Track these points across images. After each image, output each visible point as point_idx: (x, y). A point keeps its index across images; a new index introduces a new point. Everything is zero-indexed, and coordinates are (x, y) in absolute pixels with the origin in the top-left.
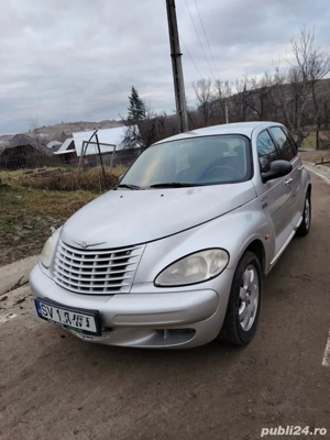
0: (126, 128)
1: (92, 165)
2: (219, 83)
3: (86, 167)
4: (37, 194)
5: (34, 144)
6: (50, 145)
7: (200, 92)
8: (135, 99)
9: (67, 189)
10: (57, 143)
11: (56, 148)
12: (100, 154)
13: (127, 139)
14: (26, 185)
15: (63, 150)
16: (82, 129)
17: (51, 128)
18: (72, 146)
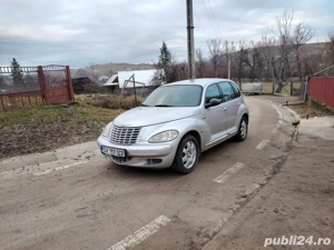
0: (155, 71)
1: (129, 95)
2: (227, 43)
3: (125, 96)
4: (95, 110)
5: (90, 77)
6: (101, 79)
7: (212, 48)
8: (164, 50)
9: (113, 108)
10: (105, 77)
11: (104, 81)
12: (135, 88)
13: (156, 78)
14: (89, 104)
15: (110, 83)
16: (125, 69)
17: (103, 66)
18: (116, 80)
